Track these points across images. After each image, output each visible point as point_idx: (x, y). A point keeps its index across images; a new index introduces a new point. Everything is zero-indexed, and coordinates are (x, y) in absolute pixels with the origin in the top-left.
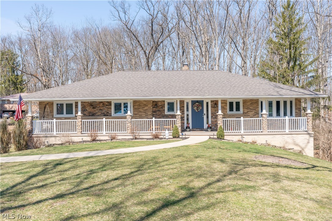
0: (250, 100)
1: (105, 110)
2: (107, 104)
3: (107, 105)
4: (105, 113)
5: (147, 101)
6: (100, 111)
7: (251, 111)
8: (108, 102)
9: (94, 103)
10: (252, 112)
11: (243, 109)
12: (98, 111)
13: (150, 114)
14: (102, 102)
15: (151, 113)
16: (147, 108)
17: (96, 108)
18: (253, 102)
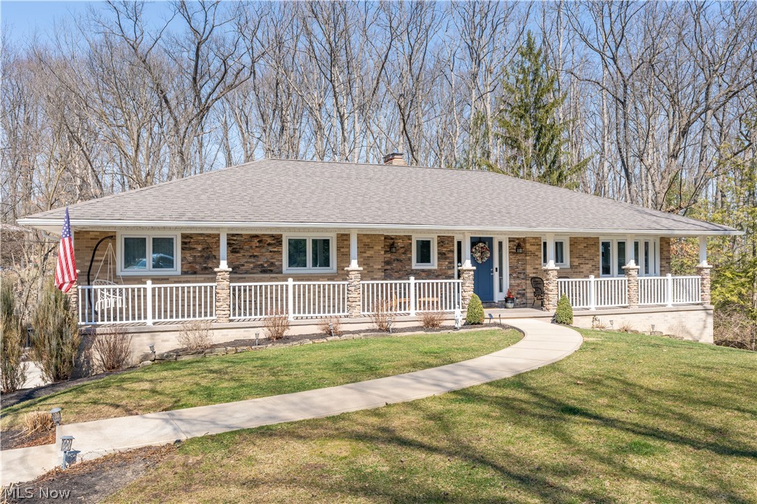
0: (585, 238)
1: (265, 257)
2: (269, 241)
3: (269, 244)
4: (266, 265)
5: (371, 235)
6: (253, 260)
7: (587, 262)
8: (272, 236)
9: (235, 238)
10: (587, 264)
11: (571, 258)
12: (246, 260)
13: (379, 269)
14: (257, 236)
15: (380, 267)
16: (372, 252)
17: (242, 251)
18: (589, 243)
